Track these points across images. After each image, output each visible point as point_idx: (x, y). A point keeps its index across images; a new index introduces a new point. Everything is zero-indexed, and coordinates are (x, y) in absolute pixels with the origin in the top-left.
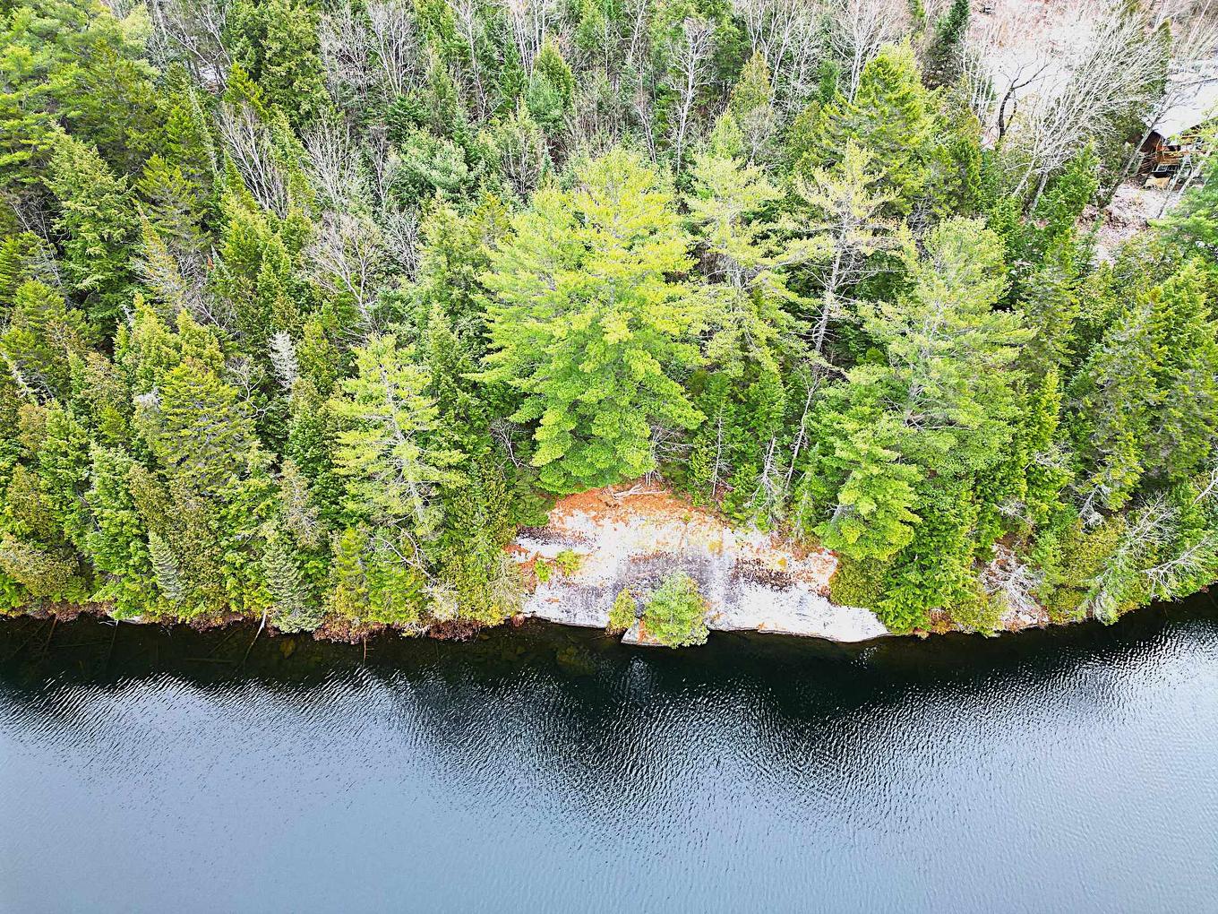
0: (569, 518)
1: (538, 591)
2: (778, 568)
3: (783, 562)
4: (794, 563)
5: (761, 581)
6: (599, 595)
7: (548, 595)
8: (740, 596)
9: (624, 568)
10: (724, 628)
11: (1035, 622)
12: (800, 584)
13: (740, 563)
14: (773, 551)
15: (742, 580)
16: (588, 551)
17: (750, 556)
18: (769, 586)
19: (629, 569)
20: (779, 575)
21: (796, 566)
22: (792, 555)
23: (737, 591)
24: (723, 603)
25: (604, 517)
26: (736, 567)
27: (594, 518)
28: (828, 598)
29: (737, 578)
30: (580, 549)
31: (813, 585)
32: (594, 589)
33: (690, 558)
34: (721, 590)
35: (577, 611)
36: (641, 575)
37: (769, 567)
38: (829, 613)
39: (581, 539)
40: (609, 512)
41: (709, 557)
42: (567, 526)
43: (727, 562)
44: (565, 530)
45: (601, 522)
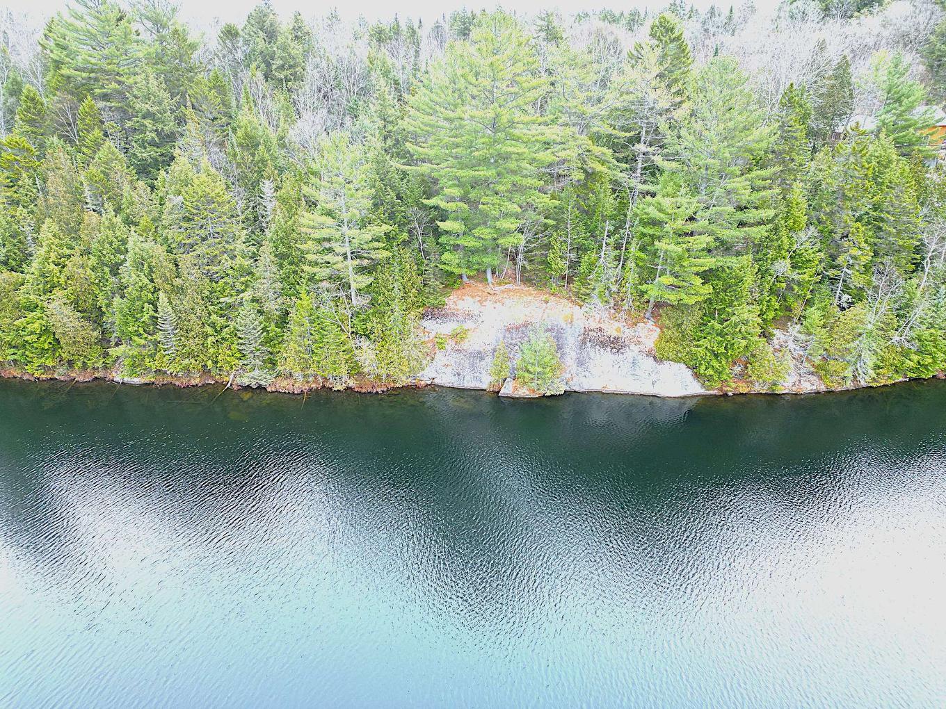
0: (460, 302)
1: (437, 357)
2: (615, 334)
3: (618, 330)
4: (627, 331)
5: (603, 344)
6: (482, 359)
7: (445, 361)
8: (587, 360)
9: (501, 336)
10: (576, 388)
11: (814, 388)
12: (632, 346)
13: (587, 331)
14: (611, 322)
15: (589, 344)
16: (474, 326)
17: (593, 325)
18: (609, 349)
19: (505, 337)
20: (617, 339)
21: (629, 332)
22: (624, 324)
23: (585, 355)
24: (575, 366)
25: (486, 300)
26: (584, 334)
27: (479, 301)
28: (655, 357)
29: (585, 343)
30: (469, 325)
31: (642, 347)
32: (479, 353)
33: (550, 327)
34: (573, 355)
35: (466, 373)
36: (514, 342)
37: (608, 334)
38: (656, 370)
39: (469, 316)
40: (490, 297)
41: (564, 326)
42: (459, 307)
43: (577, 330)
44: (458, 310)
45: (484, 303)
